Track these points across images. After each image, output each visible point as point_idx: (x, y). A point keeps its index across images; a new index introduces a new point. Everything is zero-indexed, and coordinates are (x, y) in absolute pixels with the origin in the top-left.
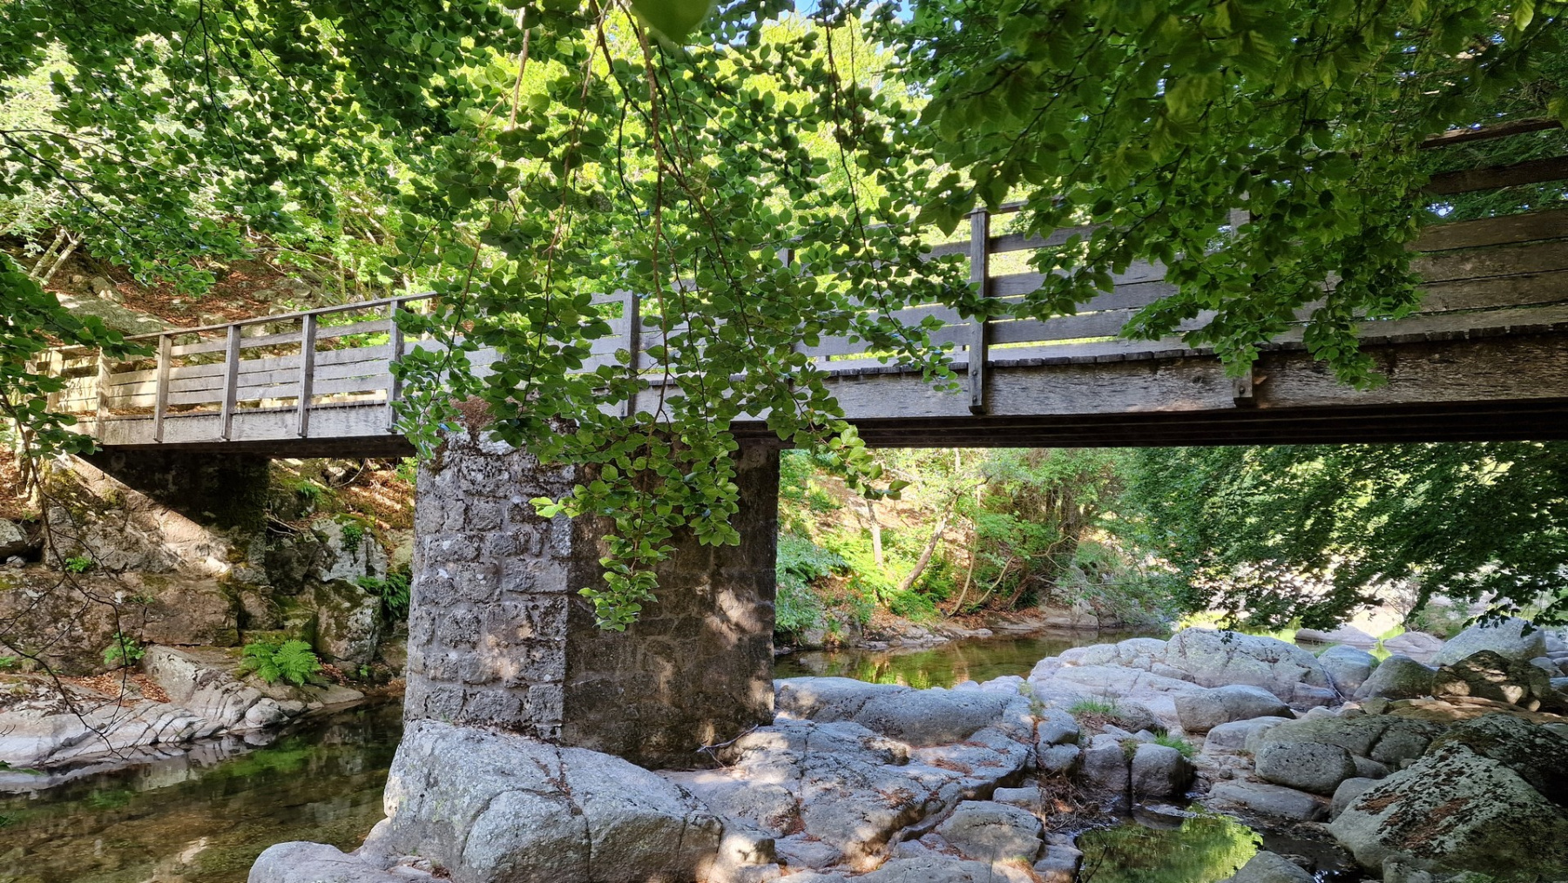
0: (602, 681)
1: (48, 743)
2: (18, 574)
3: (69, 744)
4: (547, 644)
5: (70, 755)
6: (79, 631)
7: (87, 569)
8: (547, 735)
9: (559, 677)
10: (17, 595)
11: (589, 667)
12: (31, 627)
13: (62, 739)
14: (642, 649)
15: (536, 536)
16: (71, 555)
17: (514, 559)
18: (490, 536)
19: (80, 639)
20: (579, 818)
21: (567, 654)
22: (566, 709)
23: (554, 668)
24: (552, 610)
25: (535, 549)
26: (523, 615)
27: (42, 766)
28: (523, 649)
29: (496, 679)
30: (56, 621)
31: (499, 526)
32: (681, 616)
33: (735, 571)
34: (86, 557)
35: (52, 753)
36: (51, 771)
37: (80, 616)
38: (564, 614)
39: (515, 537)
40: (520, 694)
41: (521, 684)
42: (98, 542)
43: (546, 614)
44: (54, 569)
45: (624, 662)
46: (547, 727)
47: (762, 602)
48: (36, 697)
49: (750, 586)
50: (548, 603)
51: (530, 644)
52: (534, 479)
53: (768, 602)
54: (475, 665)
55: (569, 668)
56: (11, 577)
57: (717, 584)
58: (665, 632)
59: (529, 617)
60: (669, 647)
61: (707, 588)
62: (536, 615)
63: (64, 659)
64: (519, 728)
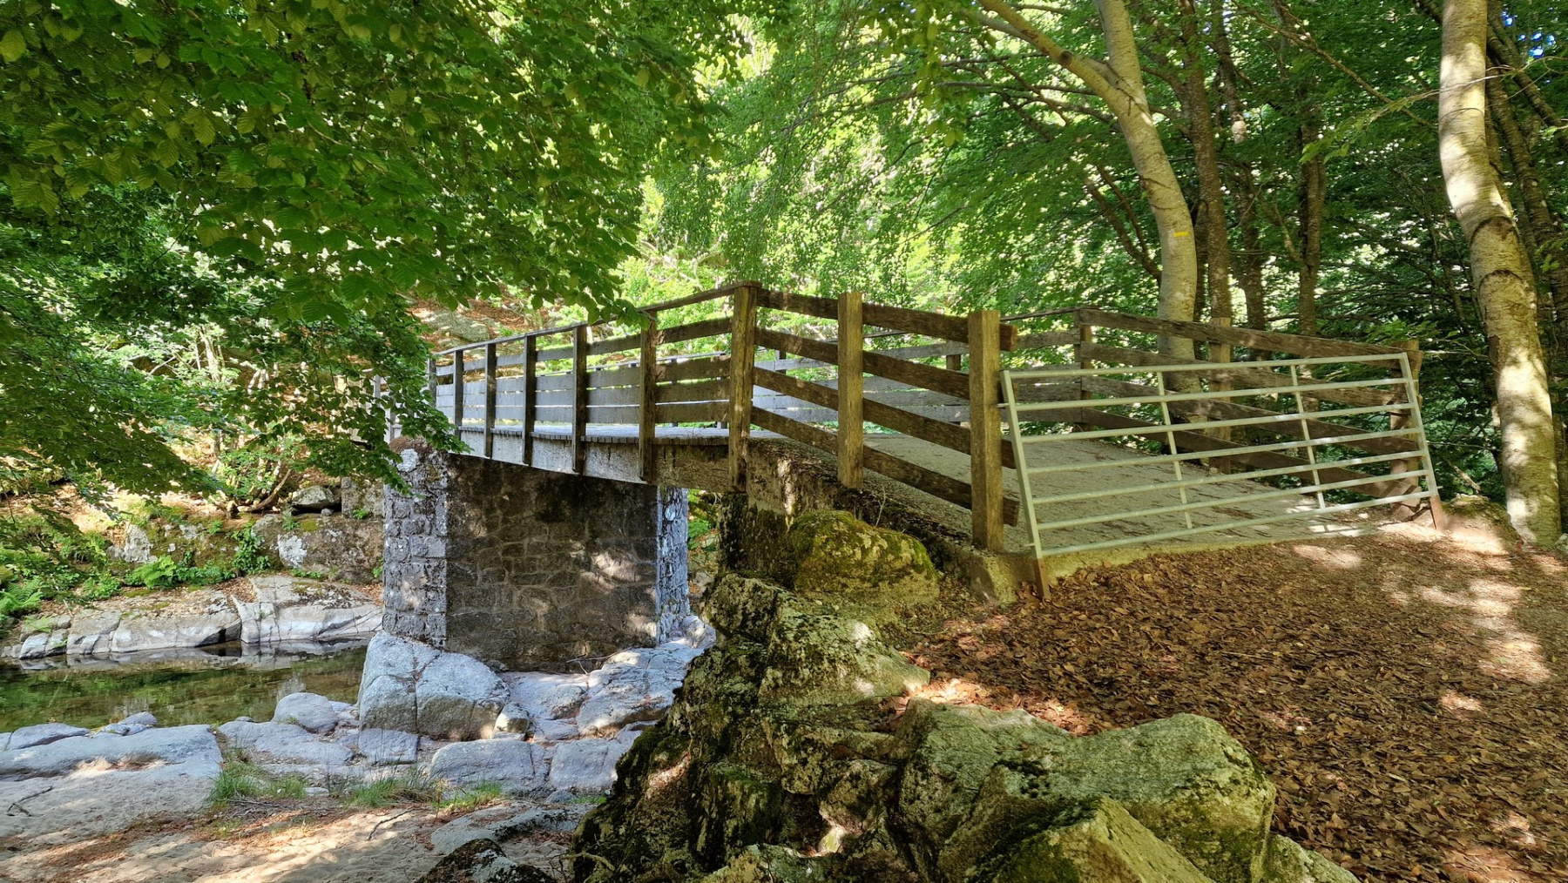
0: (480, 613)
1: (320, 626)
2: (326, 520)
3: (334, 627)
4: (435, 589)
5: (334, 634)
6: (362, 556)
7: (365, 517)
8: (438, 645)
9: (444, 609)
10: (324, 533)
11: (468, 603)
12: (333, 553)
13: (329, 624)
14: (518, 593)
15: (428, 523)
16: (356, 508)
17: (416, 537)
18: (405, 521)
19: (362, 561)
20: (411, 695)
21: (447, 596)
22: (449, 629)
23: (440, 605)
24: (436, 570)
25: (428, 531)
26: (422, 570)
27: (315, 639)
28: (423, 591)
29: (411, 609)
30: (348, 549)
31: (408, 516)
32: (556, 572)
33: (612, 540)
34: (366, 509)
35: (321, 632)
36: (321, 642)
37: (363, 547)
38: (444, 572)
39: (416, 523)
40: (424, 619)
41: (423, 613)
42: (373, 499)
43: (435, 571)
44: (347, 517)
45: (500, 602)
46: (438, 640)
47: (641, 562)
48: (327, 597)
49: (628, 550)
50: (436, 564)
51: (427, 588)
52: (425, 487)
53: (649, 562)
54: (400, 599)
55: (449, 604)
56: (321, 522)
57: (592, 548)
58: (539, 582)
59: (426, 572)
60: (544, 592)
61: (582, 552)
62: (430, 570)
63: (355, 573)
64: (423, 639)
